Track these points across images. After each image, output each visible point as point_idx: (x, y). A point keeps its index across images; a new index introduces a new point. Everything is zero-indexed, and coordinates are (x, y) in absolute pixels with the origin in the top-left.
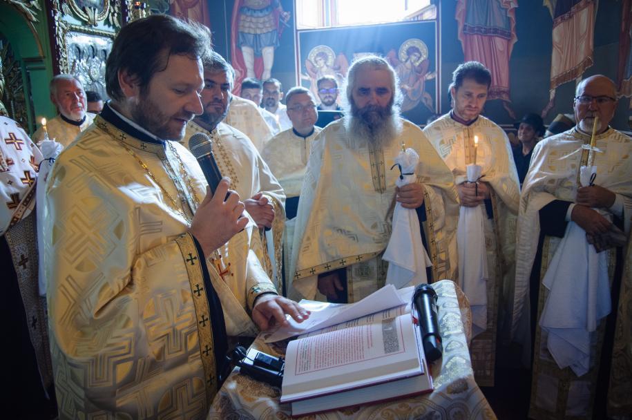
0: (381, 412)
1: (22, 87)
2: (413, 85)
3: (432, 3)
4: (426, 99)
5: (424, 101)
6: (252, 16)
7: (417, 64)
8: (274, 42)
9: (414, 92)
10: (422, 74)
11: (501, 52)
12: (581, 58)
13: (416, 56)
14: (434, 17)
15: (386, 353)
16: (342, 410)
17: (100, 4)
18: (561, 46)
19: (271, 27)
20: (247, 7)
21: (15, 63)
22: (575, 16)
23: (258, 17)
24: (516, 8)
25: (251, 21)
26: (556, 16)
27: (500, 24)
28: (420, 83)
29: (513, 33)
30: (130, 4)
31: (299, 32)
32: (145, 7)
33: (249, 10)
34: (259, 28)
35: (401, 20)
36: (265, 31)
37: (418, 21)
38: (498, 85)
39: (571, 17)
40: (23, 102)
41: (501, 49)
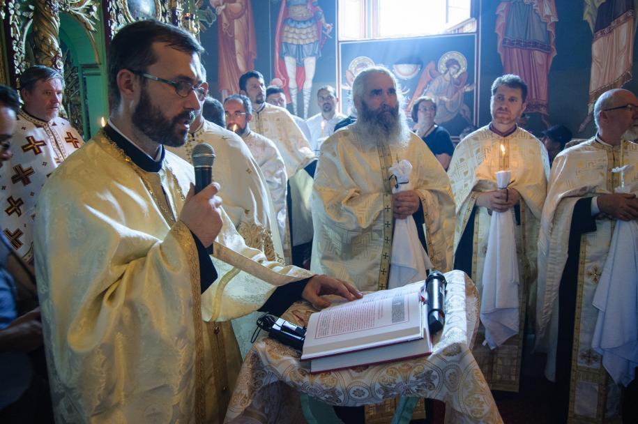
0: (386, 370)
1: (79, 92)
2: (452, 97)
3: (472, 16)
4: (464, 111)
5: (462, 113)
6: (295, 27)
7: (456, 76)
8: (316, 52)
9: (452, 105)
10: (460, 86)
11: (540, 65)
12: (621, 72)
13: (455, 68)
14: (474, 30)
15: (393, 322)
16: (354, 368)
17: (153, 15)
18: (600, 61)
19: (313, 38)
20: (291, 19)
21: (73, 69)
22: (614, 31)
23: (301, 28)
24: (555, 22)
25: (294, 32)
26: (596, 31)
27: (540, 37)
28: (459, 95)
29: (553, 47)
30: (180, 14)
31: (340, 43)
32: (194, 18)
33: (293, 21)
34: (301, 38)
35: (441, 33)
36: (307, 42)
37: (458, 34)
38: (536, 98)
39: (610, 32)
40: (79, 105)
41: (540, 62)
